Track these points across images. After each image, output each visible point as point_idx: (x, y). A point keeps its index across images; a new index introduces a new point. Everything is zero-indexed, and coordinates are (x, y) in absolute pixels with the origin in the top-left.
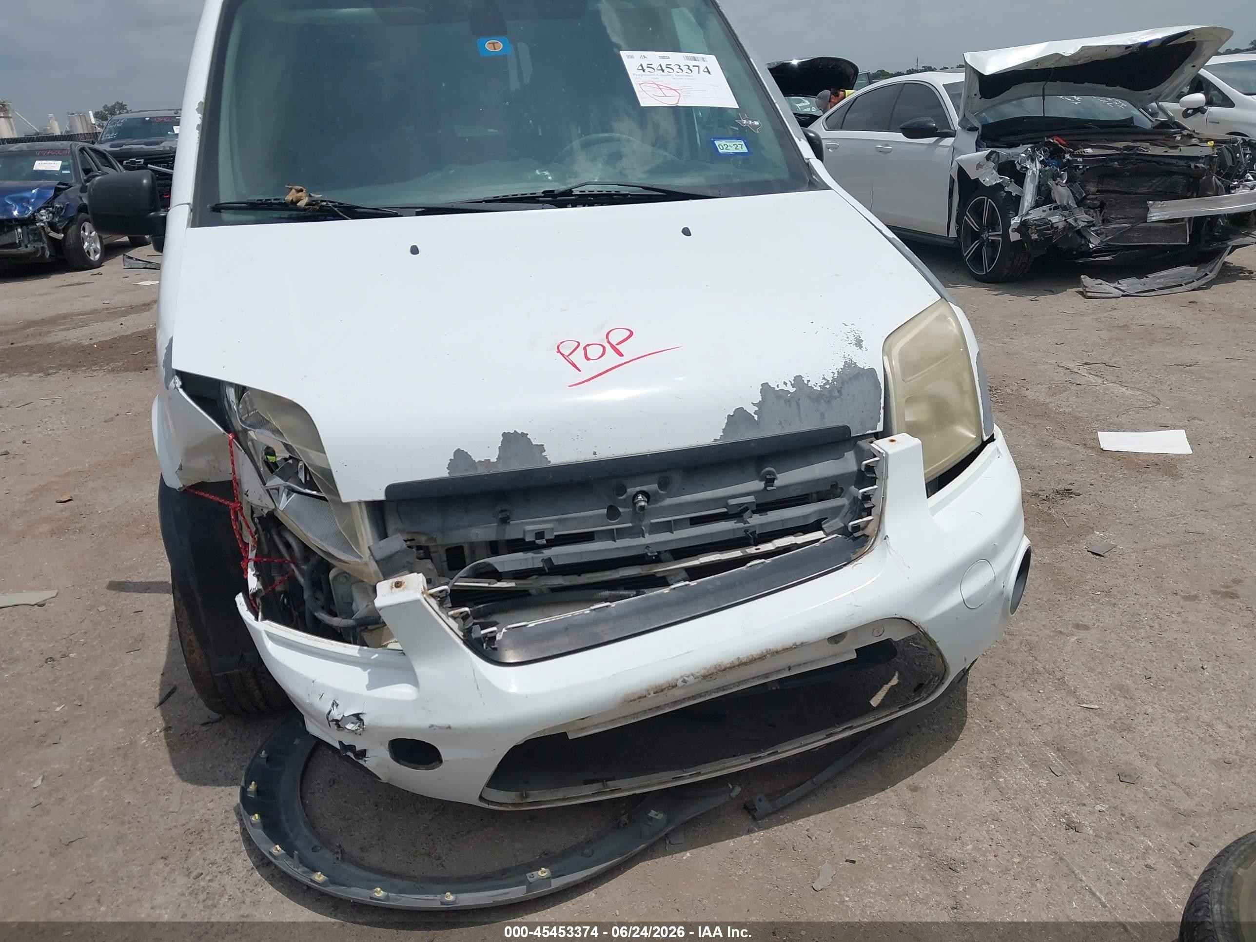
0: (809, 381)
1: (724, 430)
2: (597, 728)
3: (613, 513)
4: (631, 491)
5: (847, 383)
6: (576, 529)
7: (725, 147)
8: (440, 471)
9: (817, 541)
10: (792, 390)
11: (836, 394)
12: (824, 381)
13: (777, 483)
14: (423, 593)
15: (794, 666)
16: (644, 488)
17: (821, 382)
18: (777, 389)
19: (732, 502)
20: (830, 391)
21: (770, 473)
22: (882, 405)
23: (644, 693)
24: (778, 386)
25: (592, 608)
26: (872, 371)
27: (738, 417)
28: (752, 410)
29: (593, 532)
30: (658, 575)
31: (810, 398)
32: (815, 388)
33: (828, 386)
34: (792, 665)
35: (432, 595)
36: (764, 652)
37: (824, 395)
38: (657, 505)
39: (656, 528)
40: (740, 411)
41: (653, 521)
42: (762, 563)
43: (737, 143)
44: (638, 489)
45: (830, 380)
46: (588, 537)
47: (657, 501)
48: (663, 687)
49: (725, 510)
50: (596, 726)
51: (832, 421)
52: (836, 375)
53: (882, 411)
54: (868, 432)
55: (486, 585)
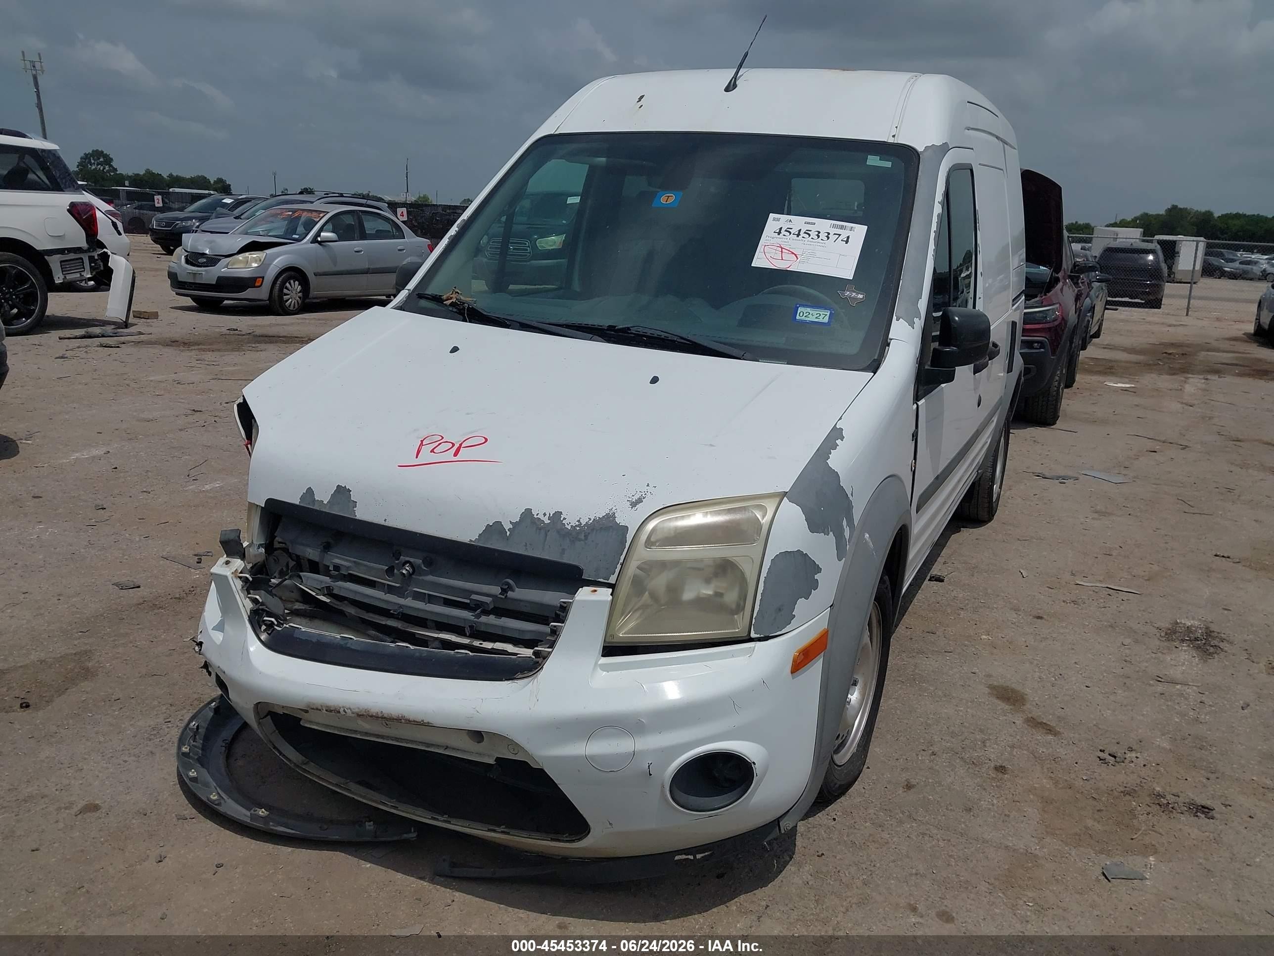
0: (565, 519)
1: (480, 535)
2: (317, 726)
3: (390, 571)
4: (403, 558)
5: (597, 531)
6: (365, 574)
7: (805, 315)
8: (294, 499)
9: (516, 654)
10: (547, 521)
11: (582, 537)
12: (577, 523)
13: (510, 594)
14: (232, 573)
15: (450, 748)
16: (412, 560)
17: (574, 523)
18: (535, 516)
19: (474, 597)
20: (579, 533)
21: (508, 584)
22: (621, 561)
23: (320, 708)
24: (537, 515)
25: (342, 635)
26: (625, 529)
27: (495, 529)
28: (507, 526)
29: (375, 581)
30: (417, 636)
31: (558, 532)
32: (567, 526)
33: (578, 528)
34: (449, 746)
35: (240, 578)
36: (400, 716)
37: (571, 534)
38: (421, 578)
39: (418, 596)
40: (498, 524)
41: (415, 589)
42: (466, 654)
43: (821, 313)
44: (408, 559)
45: (583, 523)
46: (371, 584)
47: (420, 575)
48: (332, 709)
49: (468, 601)
50: (318, 724)
51: (568, 558)
52: (591, 521)
53: (619, 566)
54: (599, 580)
55: (314, 594)
